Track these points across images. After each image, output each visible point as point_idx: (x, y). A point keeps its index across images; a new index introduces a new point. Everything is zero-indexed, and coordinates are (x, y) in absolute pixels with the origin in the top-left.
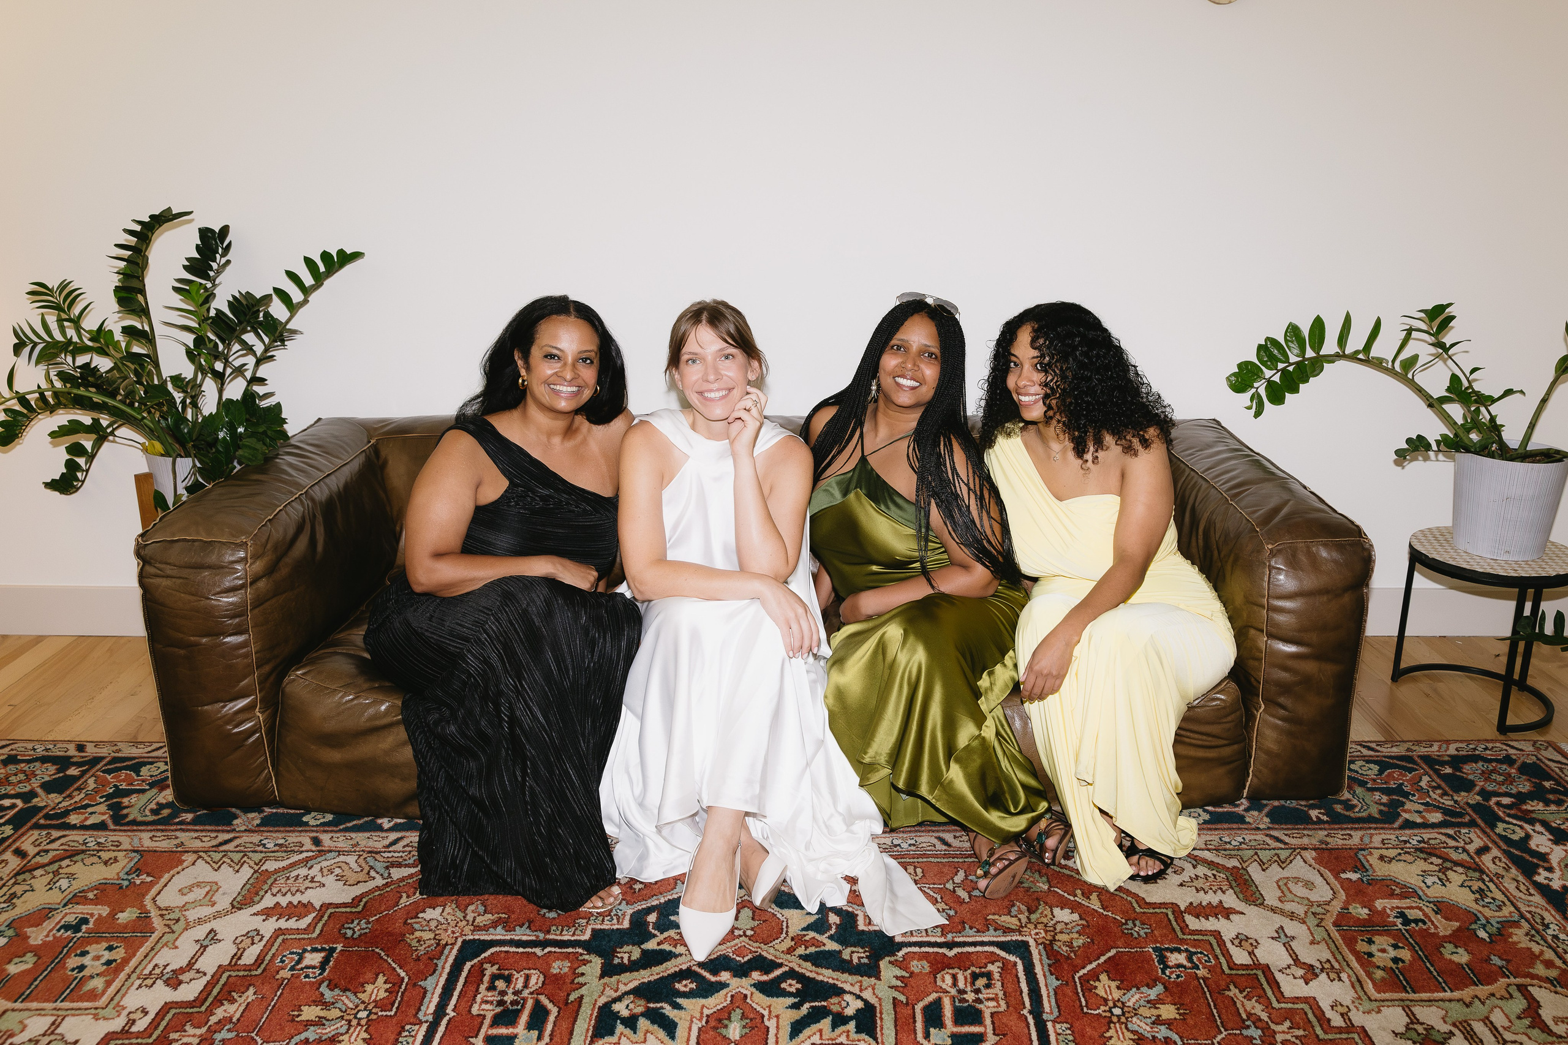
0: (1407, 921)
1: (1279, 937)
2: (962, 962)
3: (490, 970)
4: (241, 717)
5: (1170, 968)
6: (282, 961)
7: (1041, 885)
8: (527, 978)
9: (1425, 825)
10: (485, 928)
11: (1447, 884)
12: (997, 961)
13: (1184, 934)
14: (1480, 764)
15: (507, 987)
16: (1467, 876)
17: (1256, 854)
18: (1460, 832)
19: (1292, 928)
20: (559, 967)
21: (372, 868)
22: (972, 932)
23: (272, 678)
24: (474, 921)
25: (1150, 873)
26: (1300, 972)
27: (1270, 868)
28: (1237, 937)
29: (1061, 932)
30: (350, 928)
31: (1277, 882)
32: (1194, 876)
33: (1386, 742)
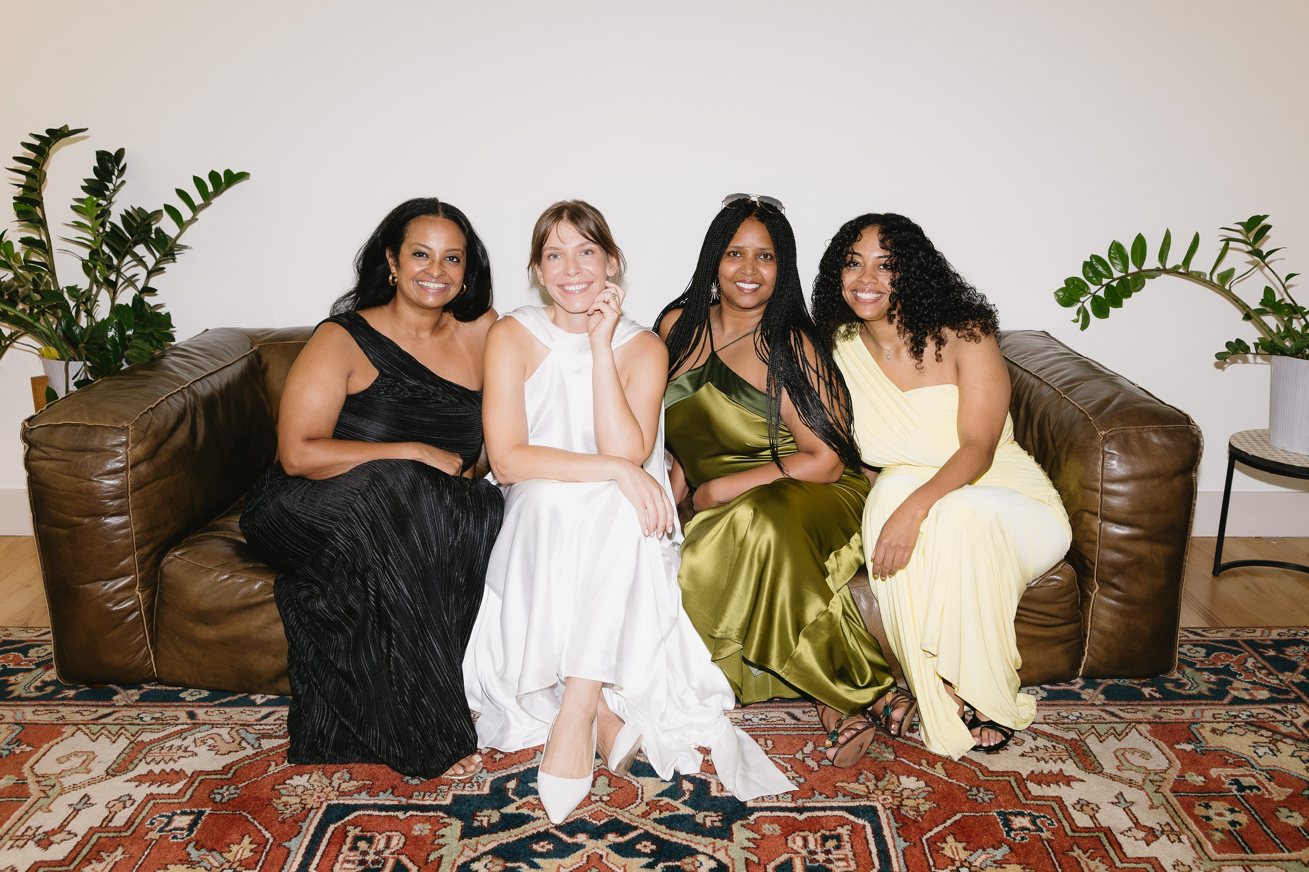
0: (1241, 788)
1: (1119, 802)
2: (812, 825)
3: (353, 832)
4: (121, 596)
5: (1015, 830)
6: (152, 823)
7: (887, 755)
8: (389, 839)
9: (1253, 702)
10: (350, 794)
11: (1278, 754)
12: (846, 824)
13: (1027, 800)
14: (1302, 647)
15: (369, 847)
16: (1297, 747)
17: (1093, 727)
18: (1287, 707)
19: (1131, 794)
20: (420, 829)
21: (243, 739)
22: (821, 798)
23: (151, 559)
24: (339, 787)
25: (992, 744)
26: (1141, 834)
27: (1107, 740)
28: (1078, 802)
29: (908, 798)
30: (219, 794)
31: (1115, 752)
32: (1034, 747)
33: (1211, 628)
